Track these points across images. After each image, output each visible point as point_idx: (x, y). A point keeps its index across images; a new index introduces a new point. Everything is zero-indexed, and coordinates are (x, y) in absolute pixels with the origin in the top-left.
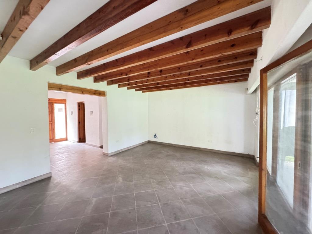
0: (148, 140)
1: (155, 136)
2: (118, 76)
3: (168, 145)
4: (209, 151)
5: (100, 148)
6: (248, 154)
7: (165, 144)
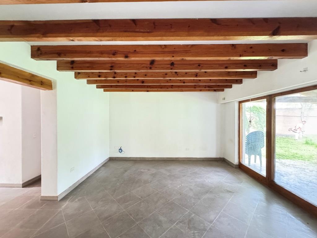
0: (109, 157)
1: (121, 150)
2: (106, 55)
3: (139, 159)
4: (186, 160)
5: (23, 187)
6: (219, 157)
7: (135, 159)
